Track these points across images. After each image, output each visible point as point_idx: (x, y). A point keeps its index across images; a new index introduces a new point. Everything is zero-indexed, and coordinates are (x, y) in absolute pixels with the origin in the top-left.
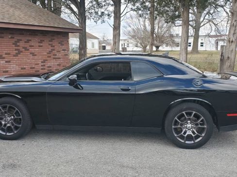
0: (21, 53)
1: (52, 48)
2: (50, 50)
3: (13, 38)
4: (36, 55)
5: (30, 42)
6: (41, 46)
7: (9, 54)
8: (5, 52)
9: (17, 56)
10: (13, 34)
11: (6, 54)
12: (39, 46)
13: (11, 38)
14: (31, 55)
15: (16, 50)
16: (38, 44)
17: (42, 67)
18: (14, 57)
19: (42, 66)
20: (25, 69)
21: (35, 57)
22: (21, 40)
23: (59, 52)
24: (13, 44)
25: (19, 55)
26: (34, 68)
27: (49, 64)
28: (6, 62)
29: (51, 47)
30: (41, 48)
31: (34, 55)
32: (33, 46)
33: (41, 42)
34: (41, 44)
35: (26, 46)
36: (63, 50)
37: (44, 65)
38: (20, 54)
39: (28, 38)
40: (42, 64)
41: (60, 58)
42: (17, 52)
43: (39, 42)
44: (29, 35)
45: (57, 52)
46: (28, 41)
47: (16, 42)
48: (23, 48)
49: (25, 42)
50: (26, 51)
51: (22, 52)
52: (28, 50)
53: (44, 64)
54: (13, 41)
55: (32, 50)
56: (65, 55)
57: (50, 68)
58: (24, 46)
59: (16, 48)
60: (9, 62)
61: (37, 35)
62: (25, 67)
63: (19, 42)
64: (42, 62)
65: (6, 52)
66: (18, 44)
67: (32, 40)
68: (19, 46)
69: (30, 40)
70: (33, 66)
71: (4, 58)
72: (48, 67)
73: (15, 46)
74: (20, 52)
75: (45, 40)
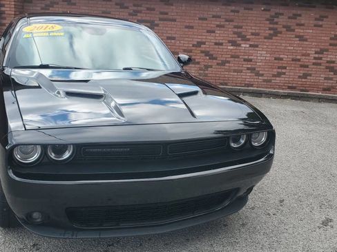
0: (279, 35)
3: (269, 10)
4: (306, 40)
5: (298, 18)
6: (321, 26)
7: (258, 34)
8: (251, 31)
9: (271, 39)
10: (269, 4)
11: (252, 34)
12: (315, 26)
13: (264, 10)
14: (298, 39)
15: (270, 29)
16: (313, 22)
17: (314, 61)
18: (266, 40)
19: (315, 58)
20: (282, 59)
21: (305, 43)
22: (282, 14)
24: (267, 20)
25: (274, 38)
26: (299, 60)
27: (330, 57)
28: (251, 46)
30: (318, 28)
31: (301, 38)
32: (303, 25)
33: (321, 18)
34: (320, 23)
35: (289, 24)
37: (321, 59)
38: (276, 36)
39: (294, 12)
40: (317, 56)
42: (272, 32)
43: (316, 19)
44: (300, 6)
46: (295, 16)
47: (272, 16)
48: (284, 27)
49: (289, 18)
50: (289, 33)
51: (281, 33)
52: (293, 30)
53: (321, 56)
54: (268, 15)
55: (299, 31)
57: (332, 65)
58: (285, 24)
59: (271, 26)
60: (257, 46)
61: (314, 7)
62: (281, 56)
63: (278, 17)
64: (316, 53)
65: (254, 31)
66: (276, 20)
67: (303, 15)
68: (277, 23)
69: (300, 15)
70: (299, 57)
71: (249, 40)
72: (328, 62)
73: (270, 23)
74: (276, 33)
75: (330, 17)
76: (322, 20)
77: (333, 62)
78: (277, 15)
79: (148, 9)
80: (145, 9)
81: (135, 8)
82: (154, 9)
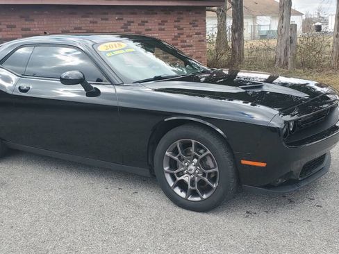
1: (179, 31)
2: (176, 34)
3: (122, 19)
5: (146, 24)
6: (164, 30)
10: (121, 14)
12: (159, 30)
13: (119, 19)
16: (158, 27)
22: (133, 22)
29: (178, 29)
30: (163, 32)
33: (163, 23)
34: (163, 27)
35: (140, 30)
36: (196, 34)
39: (142, 19)
41: (191, 46)
43: (159, 24)
44: (146, 13)
45: (187, 37)
46: (143, 23)
47: (125, 24)
49: (139, 25)
54: (122, 23)
58: (137, 30)
61: (156, 14)
63: (130, 25)
66: (129, 27)
67: (149, 22)
69: (147, 22)
73: (125, 31)
75: (169, 21)
76: (164, 25)
78: (129, 23)
79: (8, 27)
82: (15, 27)
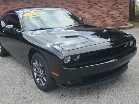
0: (92, 7)
2: (114, 3)
4: (103, 8)
7: (84, 8)
8: (82, 6)
9: (90, 9)
11: (82, 8)
14: (99, 7)
15: (89, 5)
17: (107, 15)
18: (88, 10)
19: (107, 14)
20: (95, 16)
21: (102, 9)
23: (121, 4)
24: (87, 1)
25: (91, 8)
26: (101, 16)
27: (112, 13)
28: (83, 12)
29: (115, 1)
30: (106, 2)
31: (101, 7)
32: (101, 2)
35: (96, 2)
36: (124, 3)
37: (109, 14)
38: (91, 7)
40: (107, 13)
41: (121, 9)
42: (90, 6)
45: (119, 4)
48: (94, 3)
50: (96, 5)
51: (93, 6)
52: (97, 4)
53: (109, 13)
55: (100, 4)
56: (126, 6)
57: (113, 16)
58: (94, 2)
59: (89, 4)
60: (85, 12)
62: (94, 15)
64: (107, 12)
65: (83, 6)
68: (91, 2)
70: (101, 14)
71: (81, 10)
72: (112, 15)
73: (89, 3)
74: (91, 6)
77: (113, 15)
80: (39, 2)
81: (35, 3)
